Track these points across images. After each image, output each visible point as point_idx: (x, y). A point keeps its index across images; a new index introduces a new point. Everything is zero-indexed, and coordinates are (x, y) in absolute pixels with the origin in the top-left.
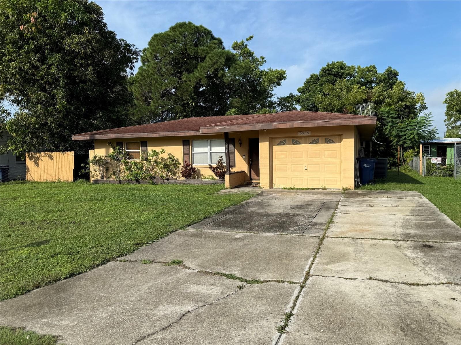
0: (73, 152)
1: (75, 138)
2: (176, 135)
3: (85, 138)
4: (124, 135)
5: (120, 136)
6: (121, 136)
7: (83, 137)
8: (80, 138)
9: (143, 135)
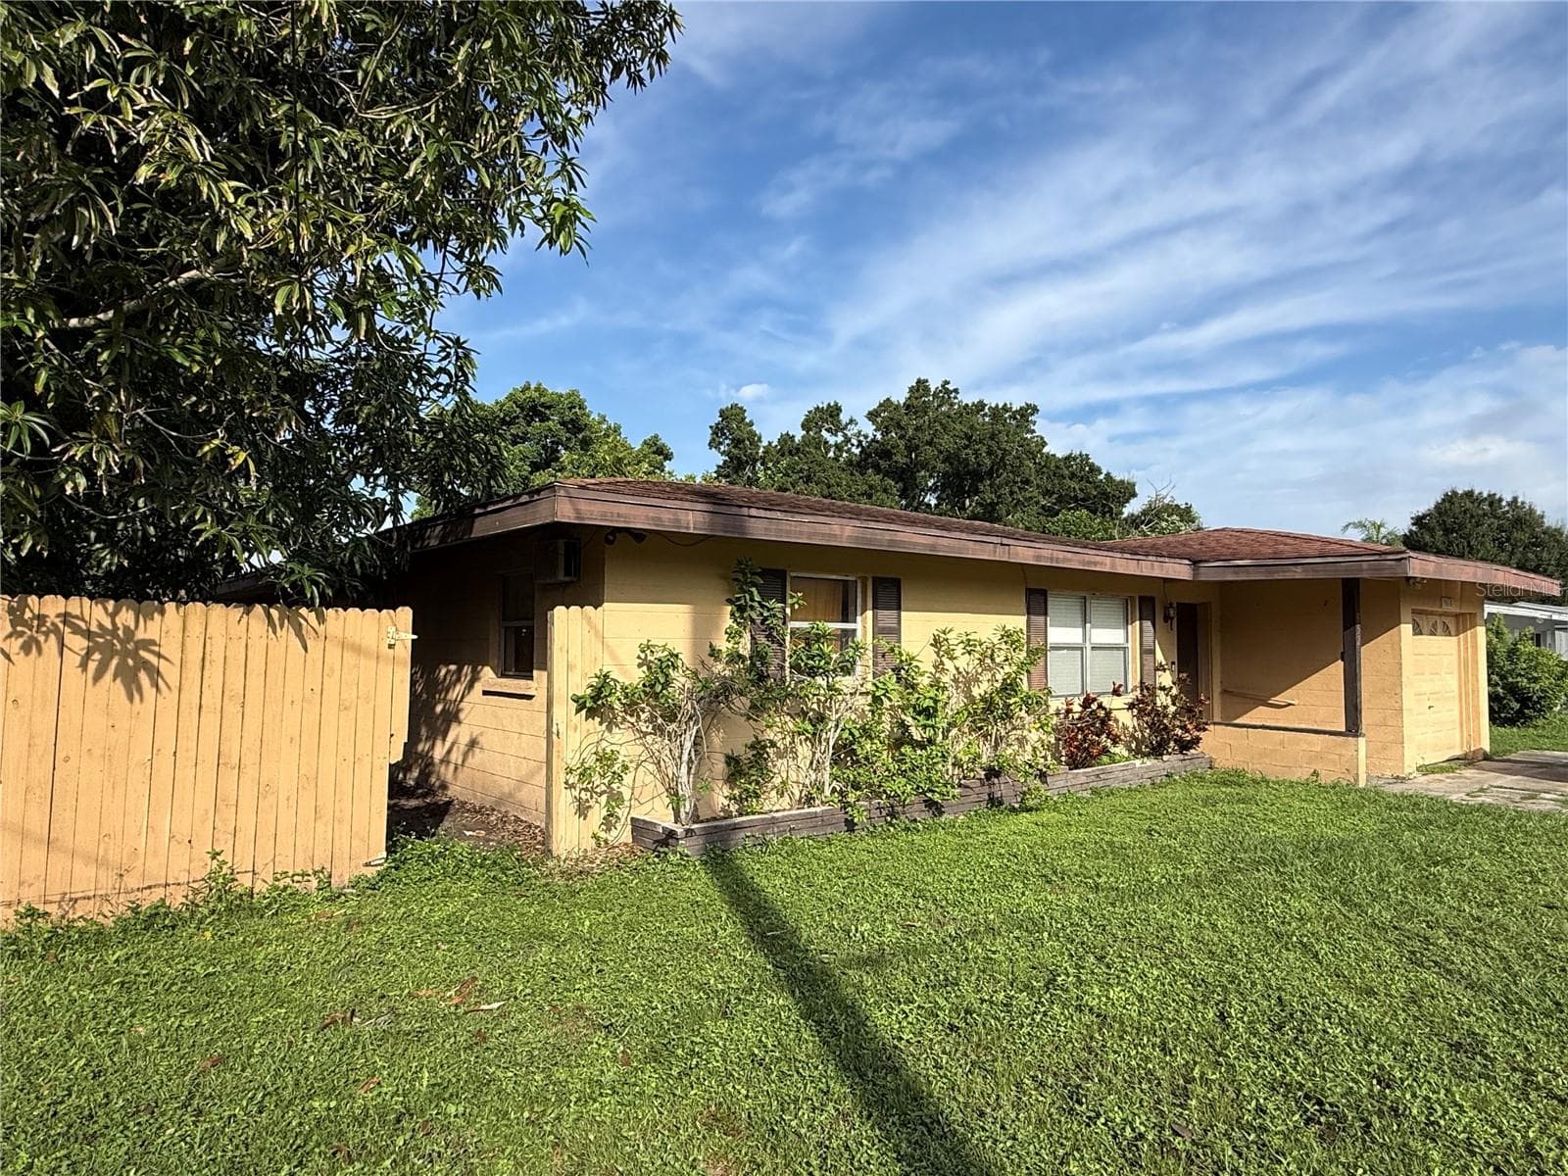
0: (405, 614)
1: (583, 506)
2: (1089, 563)
3: (666, 515)
4: (900, 537)
5: (879, 536)
6: (888, 536)
7: (652, 512)
8: (623, 509)
9: (978, 546)
